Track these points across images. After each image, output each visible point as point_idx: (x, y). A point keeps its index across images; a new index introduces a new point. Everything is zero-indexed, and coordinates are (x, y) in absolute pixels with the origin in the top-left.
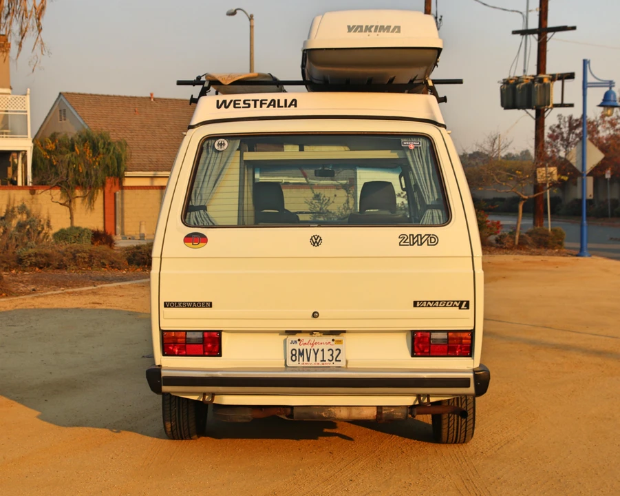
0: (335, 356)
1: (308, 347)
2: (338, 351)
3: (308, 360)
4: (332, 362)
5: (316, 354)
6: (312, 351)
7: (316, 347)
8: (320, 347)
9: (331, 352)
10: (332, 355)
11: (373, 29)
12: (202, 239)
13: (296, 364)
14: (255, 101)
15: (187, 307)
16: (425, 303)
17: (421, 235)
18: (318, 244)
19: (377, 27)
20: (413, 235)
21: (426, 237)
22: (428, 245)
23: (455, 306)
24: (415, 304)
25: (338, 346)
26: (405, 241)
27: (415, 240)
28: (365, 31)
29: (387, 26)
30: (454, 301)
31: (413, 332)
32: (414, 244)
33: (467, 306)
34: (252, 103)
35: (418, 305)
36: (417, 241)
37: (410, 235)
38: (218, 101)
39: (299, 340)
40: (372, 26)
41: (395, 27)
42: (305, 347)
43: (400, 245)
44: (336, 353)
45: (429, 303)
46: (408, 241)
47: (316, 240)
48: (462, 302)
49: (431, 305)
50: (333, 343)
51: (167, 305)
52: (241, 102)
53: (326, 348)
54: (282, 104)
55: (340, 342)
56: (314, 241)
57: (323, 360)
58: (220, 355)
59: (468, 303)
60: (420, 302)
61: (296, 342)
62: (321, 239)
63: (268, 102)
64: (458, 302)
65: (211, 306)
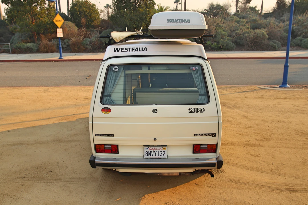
0: (163, 154)
1: (152, 151)
2: (164, 152)
3: (153, 156)
4: (162, 157)
5: (155, 153)
6: (154, 152)
7: (155, 151)
8: (157, 151)
9: (161, 152)
10: (162, 154)
11: (178, 21)
12: (109, 110)
13: (148, 157)
14: (130, 48)
15: (104, 136)
16: (199, 135)
17: (197, 108)
18: (156, 112)
19: (180, 20)
20: (194, 108)
21: (200, 109)
22: (200, 112)
23: (211, 135)
24: (195, 135)
25: (164, 150)
26: (191, 111)
27: (195, 110)
28: (175, 22)
29: (184, 20)
30: (210, 134)
31: (194, 145)
32: (195, 112)
33: (215, 135)
34: (128, 49)
35: (196, 135)
36: (196, 111)
37: (193, 108)
38: (114, 49)
39: (149, 148)
40: (178, 20)
41: (188, 20)
42: (151, 151)
43: (189, 112)
44: (163, 153)
45: (200, 135)
46: (192, 111)
47: (155, 111)
48: (213, 134)
49: (201, 135)
50: (162, 149)
51: (96, 135)
52: (124, 49)
53: (159, 151)
54: (141, 50)
55: (165, 149)
56: (154, 111)
57: (158, 156)
58: (118, 153)
59: (216, 134)
60: (197, 134)
61: (148, 149)
62: (157, 110)
63: (135, 49)
64: (212, 134)
65: (113, 136)
